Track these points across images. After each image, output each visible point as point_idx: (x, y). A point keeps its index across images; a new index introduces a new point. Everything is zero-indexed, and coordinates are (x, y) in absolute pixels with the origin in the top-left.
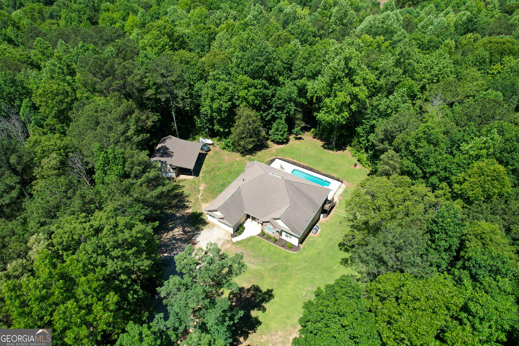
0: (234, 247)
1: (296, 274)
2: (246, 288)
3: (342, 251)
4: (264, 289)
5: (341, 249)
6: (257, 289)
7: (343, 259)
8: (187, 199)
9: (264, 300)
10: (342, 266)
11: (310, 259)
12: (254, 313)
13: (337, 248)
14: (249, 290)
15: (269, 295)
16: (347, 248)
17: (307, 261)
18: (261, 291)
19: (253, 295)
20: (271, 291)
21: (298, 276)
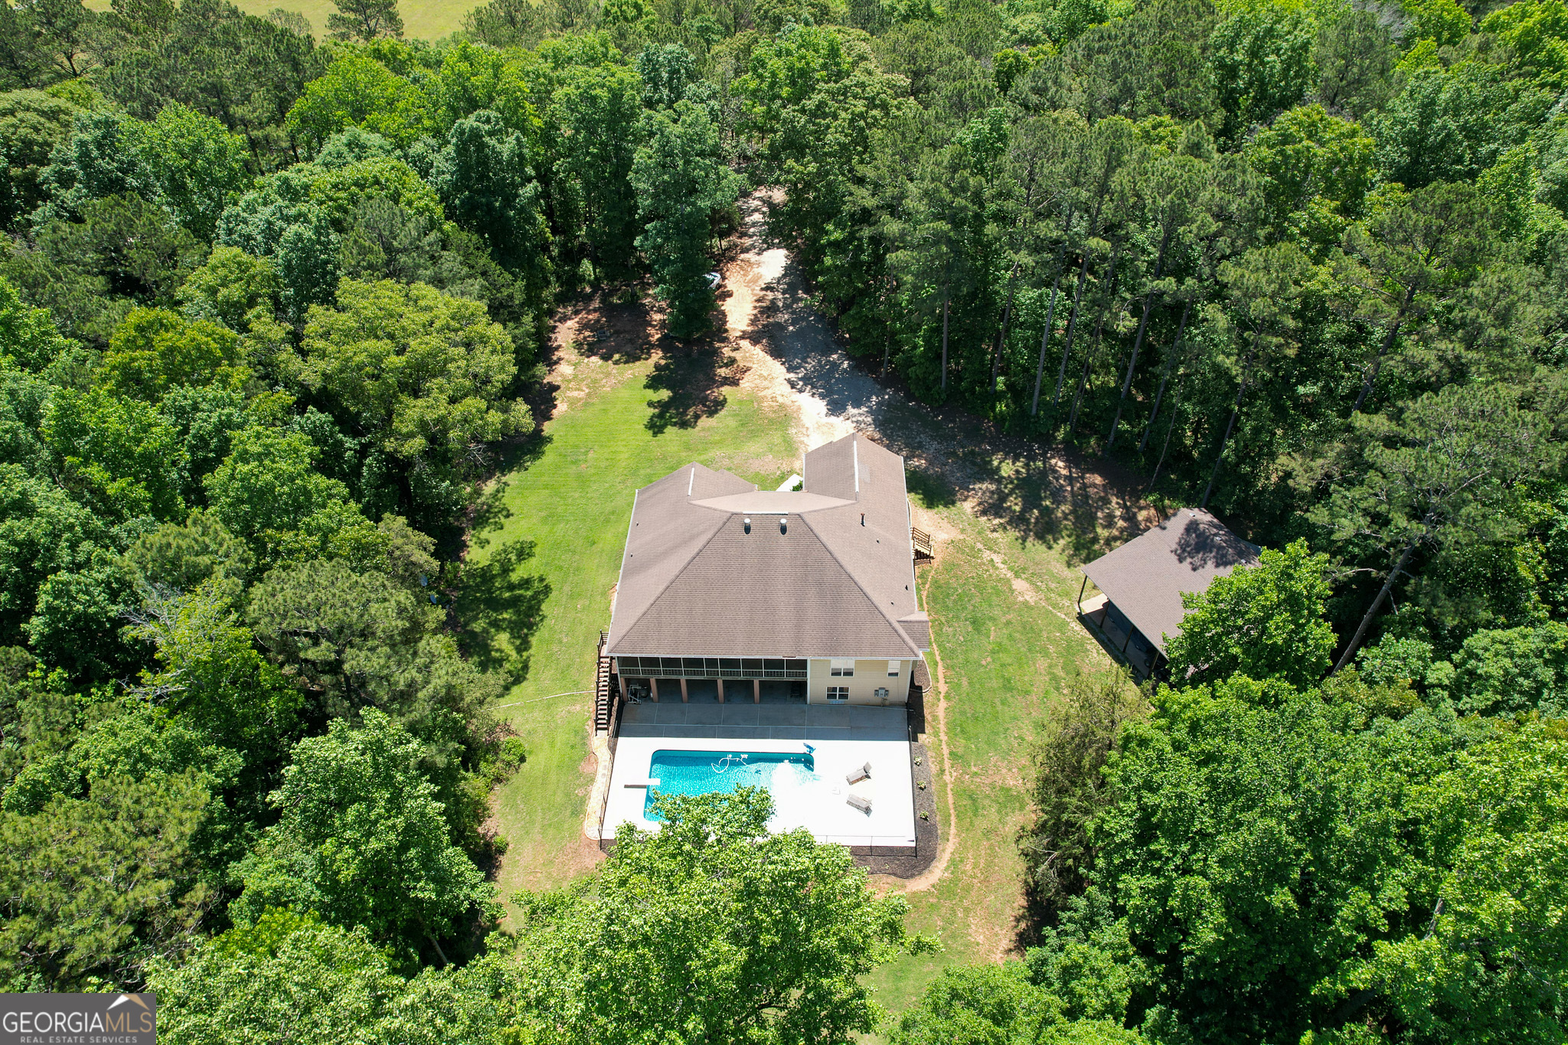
0: (785, 468)
1: (623, 482)
2: (704, 418)
3: (536, 576)
4: (671, 431)
5: (542, 580)
6: (684, 425)
7: (530, 555)
8: (1013, 534)
9: (661, 416)
10: (530, 539)
11: (607, 521)
12: (665, 394)
13: (551, 579)
14: (697, 417)
15: (656, 426)
16: (528, 589)
17: (613, 513)
18: (675, 424)
19: (685, 413)
20: (655, 434)
21: (618, 480)
